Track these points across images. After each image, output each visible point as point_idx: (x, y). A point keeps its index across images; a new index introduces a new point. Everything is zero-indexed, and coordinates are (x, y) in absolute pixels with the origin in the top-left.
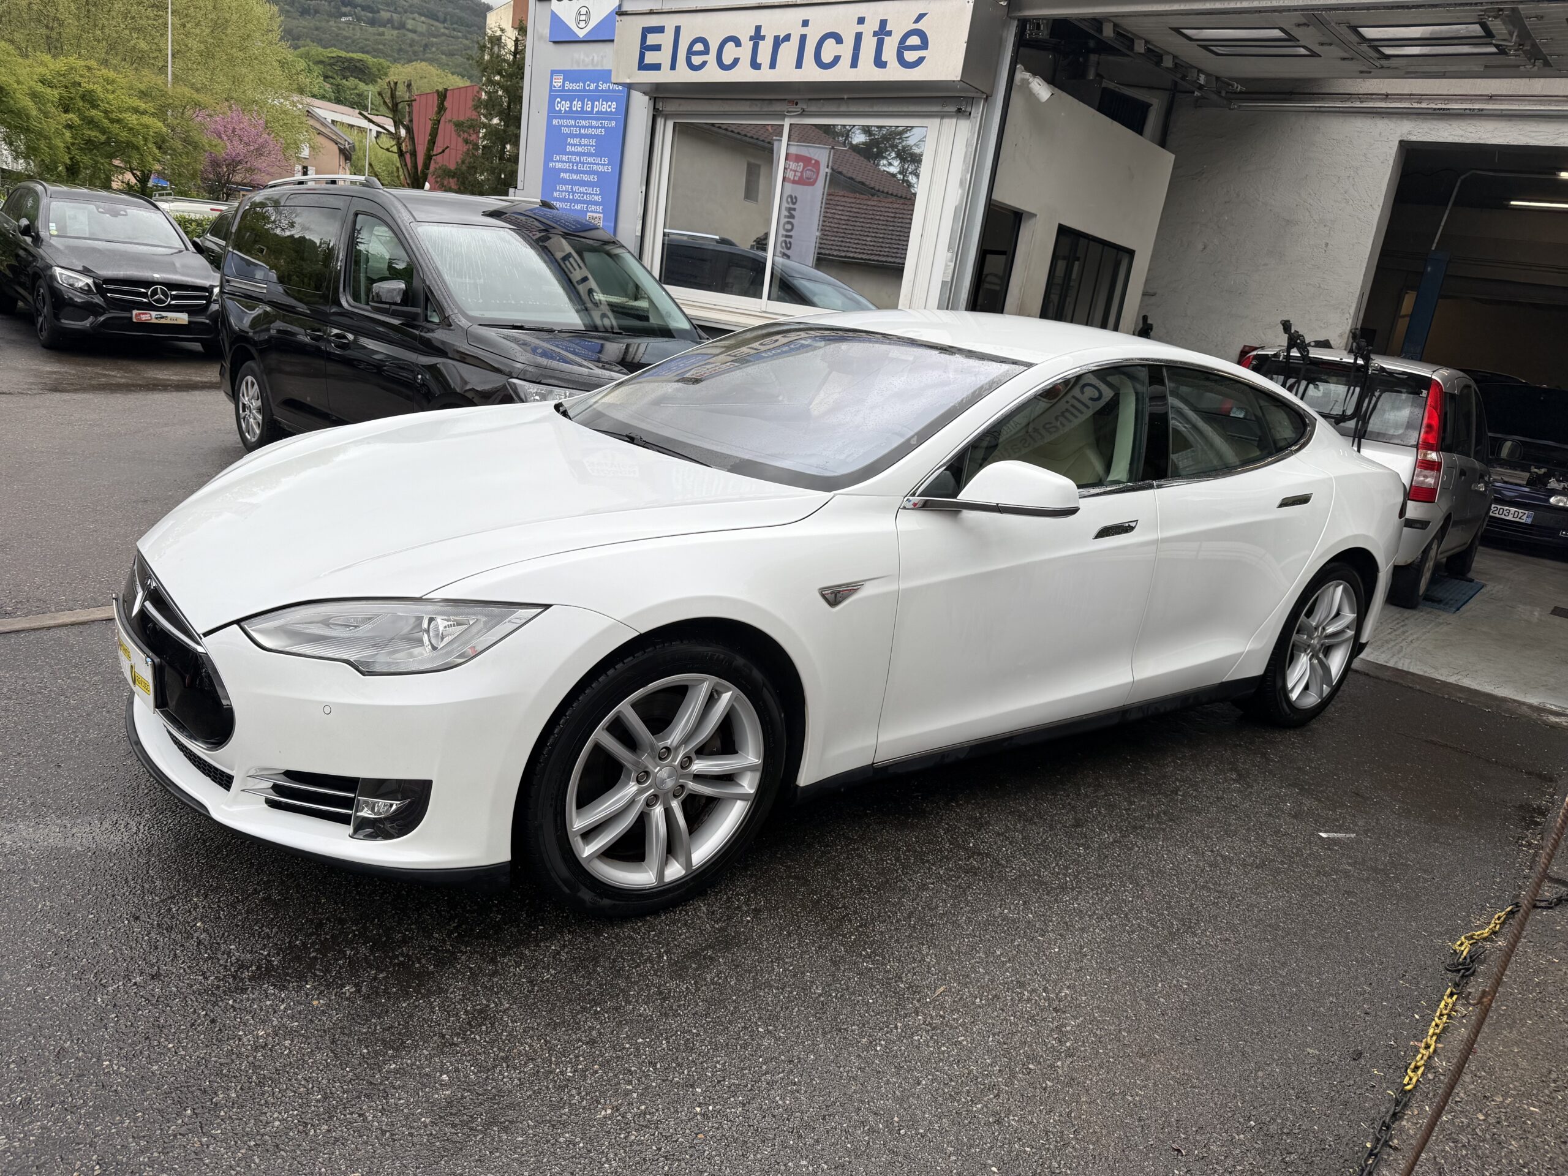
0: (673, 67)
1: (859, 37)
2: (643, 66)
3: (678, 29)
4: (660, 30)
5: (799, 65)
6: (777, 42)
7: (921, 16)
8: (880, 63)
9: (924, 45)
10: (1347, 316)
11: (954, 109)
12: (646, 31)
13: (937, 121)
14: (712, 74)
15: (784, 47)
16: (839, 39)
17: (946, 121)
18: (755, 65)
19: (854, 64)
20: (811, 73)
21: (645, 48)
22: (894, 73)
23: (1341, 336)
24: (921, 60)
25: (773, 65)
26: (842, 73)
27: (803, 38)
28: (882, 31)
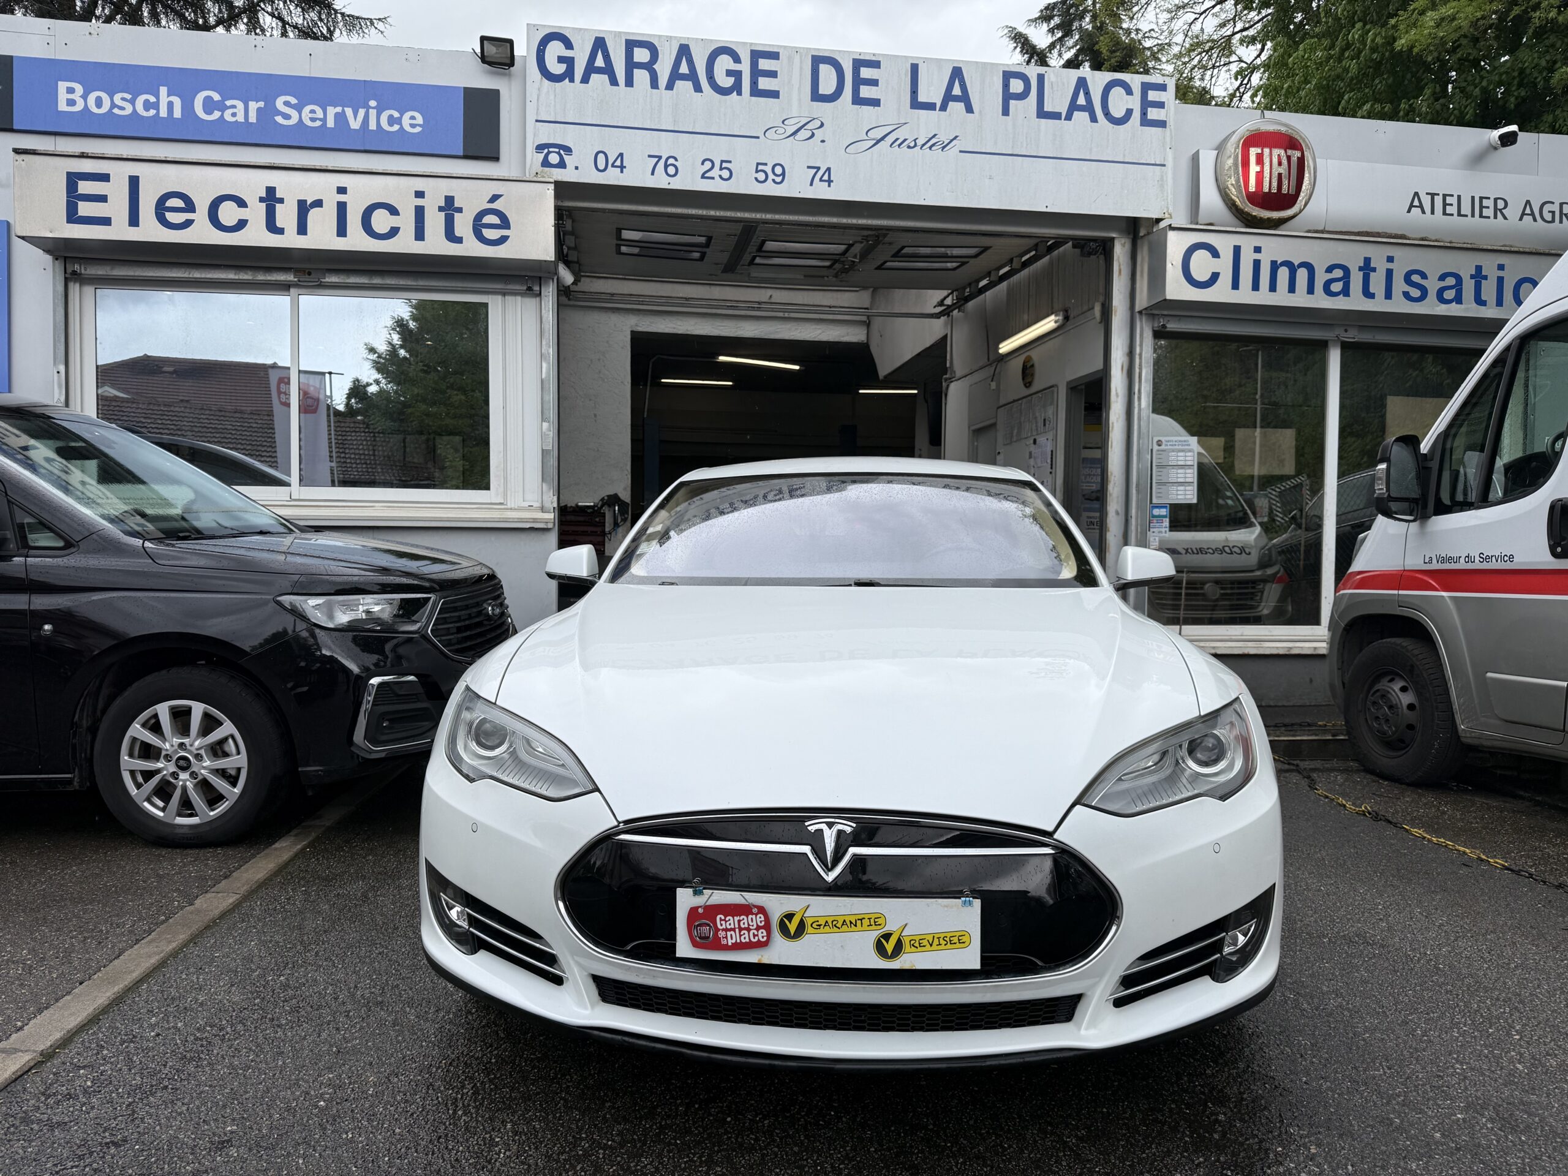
0: (134, 221)
1: (420, 212)
2: (72, 217)
3: (134, 182)
4: (105, 178)
5: (342, 231)
6: (303, 209)
7: (495, 198)
8: (451, 235)
9: (505, 223)
11: (525, 288)
12: (73, 179)
13: (499, 297)
14: (202, 233)
15: (313, 214)
16: (393, 211)
17: (509, 298)
18: (272, 226)
19: (420, 235)
20: (357, 241)
21: (73, 197)
22: (472, 248)
24: (503, 239)
25: (302, 229)
26: (405, 244)
27: (342, 207)
28: (449, 207)
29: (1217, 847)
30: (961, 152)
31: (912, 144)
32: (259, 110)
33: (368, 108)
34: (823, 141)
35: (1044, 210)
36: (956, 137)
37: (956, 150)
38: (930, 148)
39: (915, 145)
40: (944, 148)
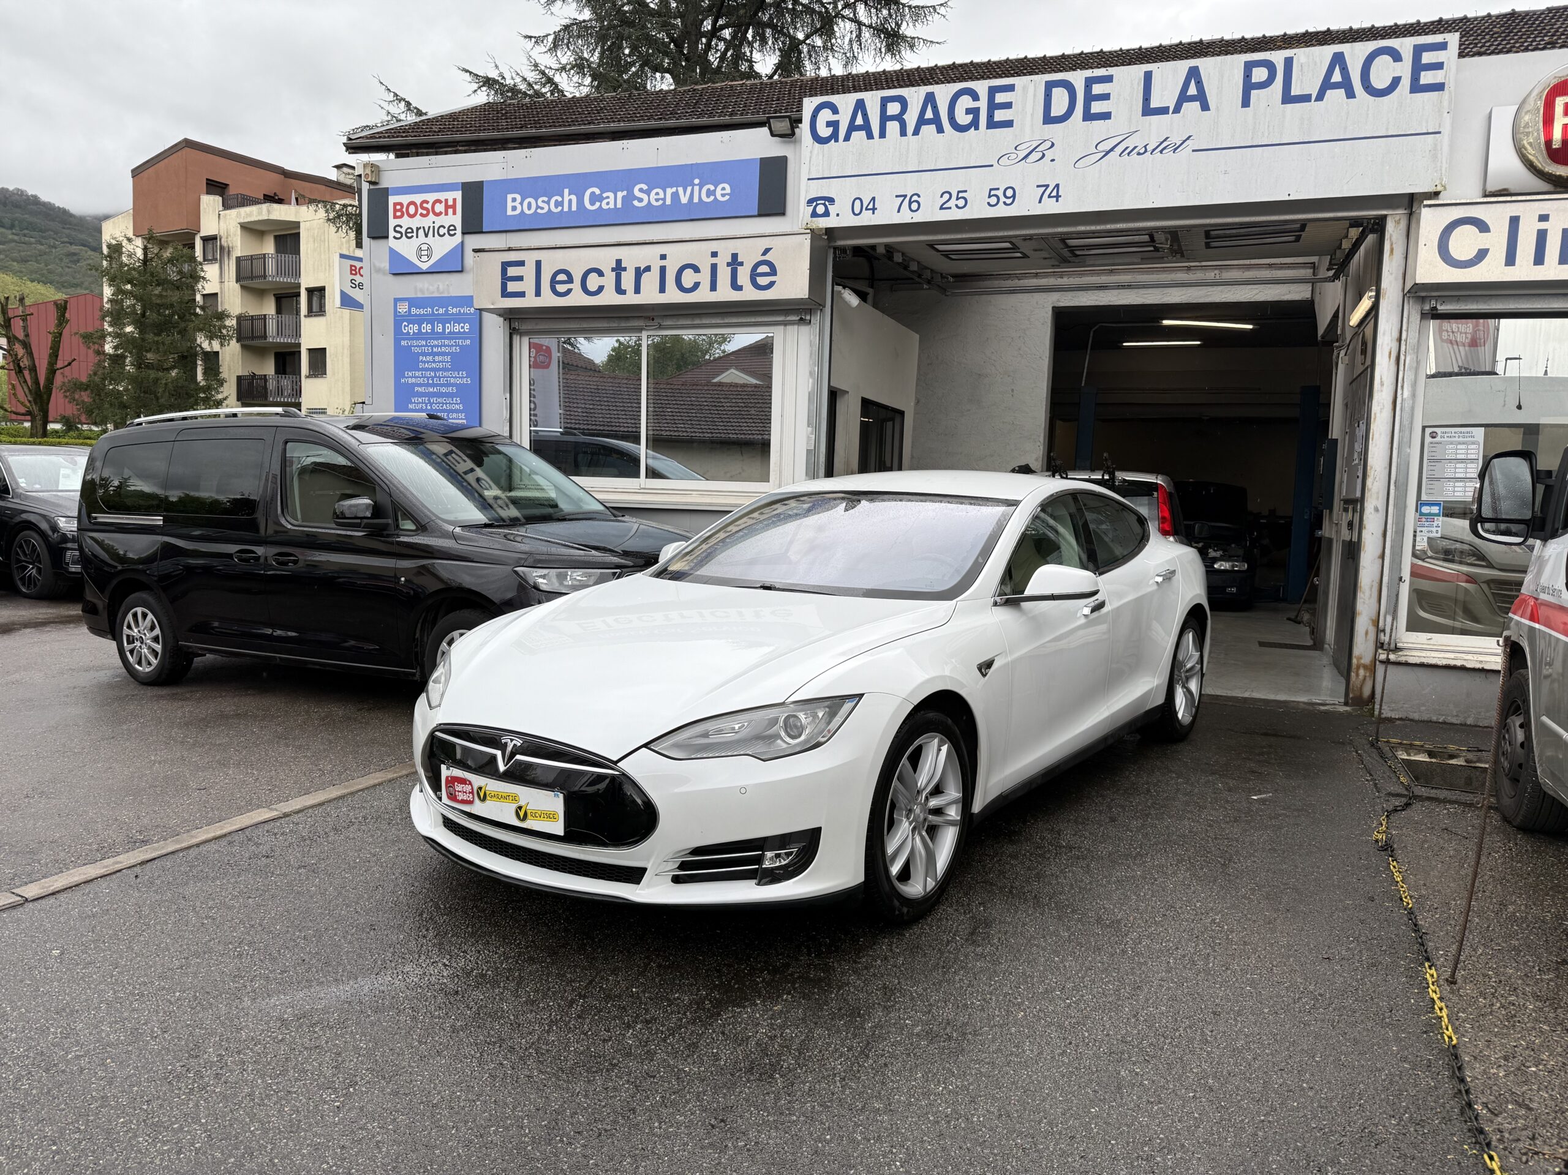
0: (538, 293)
1: (714, 267)
2: (505, 294)
3: (538, 264)
4: (521, 263)
5: (662, 290)
6: (639, 273)
7: (766, 251)
8: (736, 286)
9: (773, 272)
10: (1039, 444)
11: (798, 318)
12: (505, 265)
13: (782, 328)
14: (577, 298)
15: (645, 277)
16: (696, 269)
17: (789, 328)
18: (620, 291)
19: (713, 288)
20: (673, 296)
21: (505, 279)
22: (750, 294)
23: (1037, 460)
24: (772, 284)
25: (637, 290)
26: (703, 295)
27: (663, 270)
28: (735, 262)
29: (743, 790)
30: (1193, 151)
31: (1142, 151)
32: (623, 197)
33: (693, 185)
34: (1053, 160)
35: (1287, 198)
36: (1190, 137)
37: (1189, 149)
38: (1161, 152)
39: (1146, 151)
40: (1176, 149)
